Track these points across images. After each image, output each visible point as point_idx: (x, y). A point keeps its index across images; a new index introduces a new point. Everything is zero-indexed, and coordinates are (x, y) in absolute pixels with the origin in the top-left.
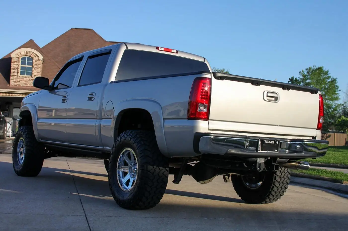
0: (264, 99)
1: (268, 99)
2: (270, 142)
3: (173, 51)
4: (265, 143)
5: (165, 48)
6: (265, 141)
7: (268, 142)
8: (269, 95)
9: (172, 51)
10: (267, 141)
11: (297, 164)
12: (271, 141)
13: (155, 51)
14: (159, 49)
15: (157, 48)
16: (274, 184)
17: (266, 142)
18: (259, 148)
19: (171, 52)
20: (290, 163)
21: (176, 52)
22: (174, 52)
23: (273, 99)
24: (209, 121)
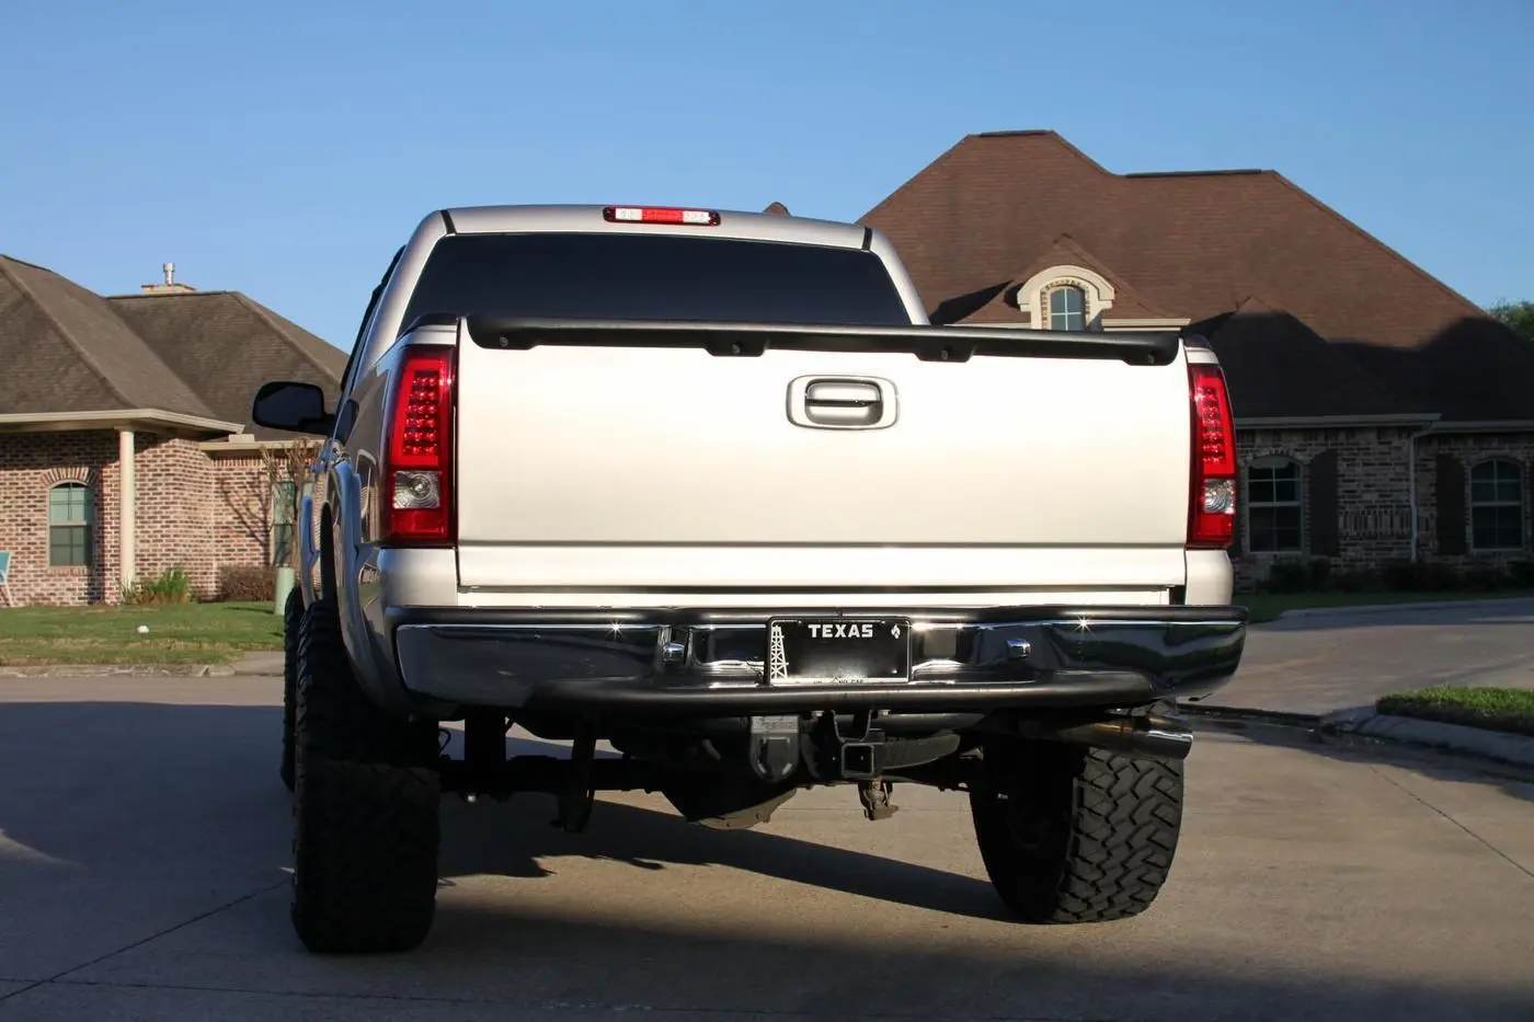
0: (790, 418)
1: (810, 416)
2: (846, 631)
3: (688, 217)
4: (814, 635)
5: (645, 209)
6: (815, 628)
7: (834, 631)
8: (822, 393)
9: (686, 219)
10: (825, 626)
11: (1128, 729)
12: (854, 627)
13: (599, 226)
14: (619, 214)
15: (609, 214)
16: (1079, 831)
17: (819, 631)
18: (776, 664)
19: (680, 223)
20: (1097, 725)
21: (706, 218)
22: (698, 220)
23: (863, 412)
24: (462, 549)
